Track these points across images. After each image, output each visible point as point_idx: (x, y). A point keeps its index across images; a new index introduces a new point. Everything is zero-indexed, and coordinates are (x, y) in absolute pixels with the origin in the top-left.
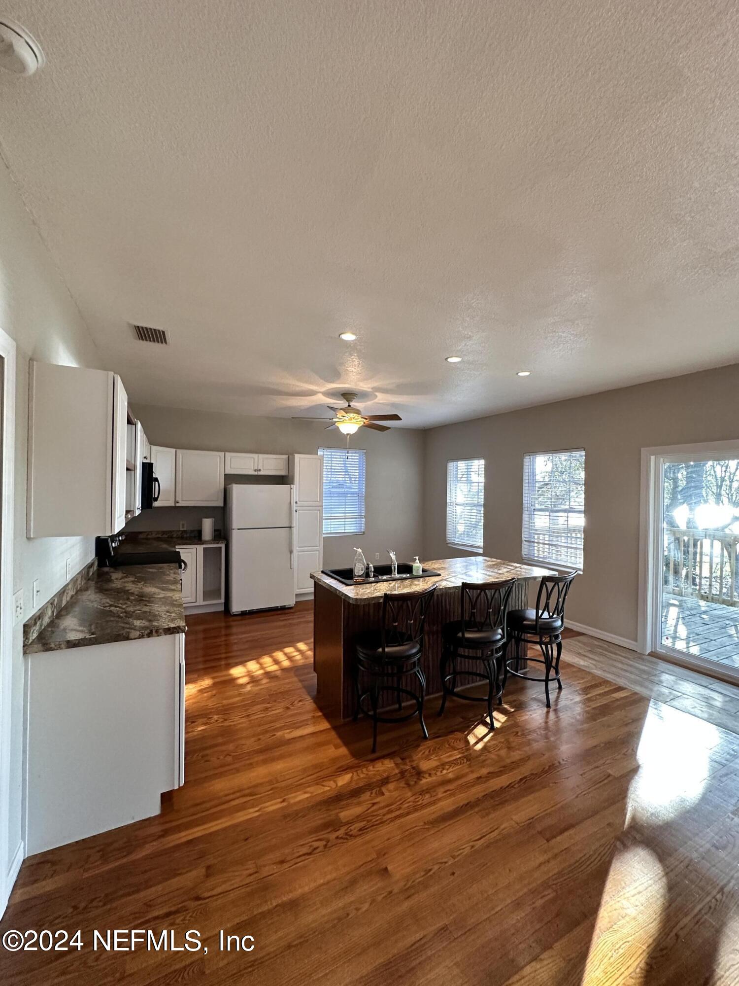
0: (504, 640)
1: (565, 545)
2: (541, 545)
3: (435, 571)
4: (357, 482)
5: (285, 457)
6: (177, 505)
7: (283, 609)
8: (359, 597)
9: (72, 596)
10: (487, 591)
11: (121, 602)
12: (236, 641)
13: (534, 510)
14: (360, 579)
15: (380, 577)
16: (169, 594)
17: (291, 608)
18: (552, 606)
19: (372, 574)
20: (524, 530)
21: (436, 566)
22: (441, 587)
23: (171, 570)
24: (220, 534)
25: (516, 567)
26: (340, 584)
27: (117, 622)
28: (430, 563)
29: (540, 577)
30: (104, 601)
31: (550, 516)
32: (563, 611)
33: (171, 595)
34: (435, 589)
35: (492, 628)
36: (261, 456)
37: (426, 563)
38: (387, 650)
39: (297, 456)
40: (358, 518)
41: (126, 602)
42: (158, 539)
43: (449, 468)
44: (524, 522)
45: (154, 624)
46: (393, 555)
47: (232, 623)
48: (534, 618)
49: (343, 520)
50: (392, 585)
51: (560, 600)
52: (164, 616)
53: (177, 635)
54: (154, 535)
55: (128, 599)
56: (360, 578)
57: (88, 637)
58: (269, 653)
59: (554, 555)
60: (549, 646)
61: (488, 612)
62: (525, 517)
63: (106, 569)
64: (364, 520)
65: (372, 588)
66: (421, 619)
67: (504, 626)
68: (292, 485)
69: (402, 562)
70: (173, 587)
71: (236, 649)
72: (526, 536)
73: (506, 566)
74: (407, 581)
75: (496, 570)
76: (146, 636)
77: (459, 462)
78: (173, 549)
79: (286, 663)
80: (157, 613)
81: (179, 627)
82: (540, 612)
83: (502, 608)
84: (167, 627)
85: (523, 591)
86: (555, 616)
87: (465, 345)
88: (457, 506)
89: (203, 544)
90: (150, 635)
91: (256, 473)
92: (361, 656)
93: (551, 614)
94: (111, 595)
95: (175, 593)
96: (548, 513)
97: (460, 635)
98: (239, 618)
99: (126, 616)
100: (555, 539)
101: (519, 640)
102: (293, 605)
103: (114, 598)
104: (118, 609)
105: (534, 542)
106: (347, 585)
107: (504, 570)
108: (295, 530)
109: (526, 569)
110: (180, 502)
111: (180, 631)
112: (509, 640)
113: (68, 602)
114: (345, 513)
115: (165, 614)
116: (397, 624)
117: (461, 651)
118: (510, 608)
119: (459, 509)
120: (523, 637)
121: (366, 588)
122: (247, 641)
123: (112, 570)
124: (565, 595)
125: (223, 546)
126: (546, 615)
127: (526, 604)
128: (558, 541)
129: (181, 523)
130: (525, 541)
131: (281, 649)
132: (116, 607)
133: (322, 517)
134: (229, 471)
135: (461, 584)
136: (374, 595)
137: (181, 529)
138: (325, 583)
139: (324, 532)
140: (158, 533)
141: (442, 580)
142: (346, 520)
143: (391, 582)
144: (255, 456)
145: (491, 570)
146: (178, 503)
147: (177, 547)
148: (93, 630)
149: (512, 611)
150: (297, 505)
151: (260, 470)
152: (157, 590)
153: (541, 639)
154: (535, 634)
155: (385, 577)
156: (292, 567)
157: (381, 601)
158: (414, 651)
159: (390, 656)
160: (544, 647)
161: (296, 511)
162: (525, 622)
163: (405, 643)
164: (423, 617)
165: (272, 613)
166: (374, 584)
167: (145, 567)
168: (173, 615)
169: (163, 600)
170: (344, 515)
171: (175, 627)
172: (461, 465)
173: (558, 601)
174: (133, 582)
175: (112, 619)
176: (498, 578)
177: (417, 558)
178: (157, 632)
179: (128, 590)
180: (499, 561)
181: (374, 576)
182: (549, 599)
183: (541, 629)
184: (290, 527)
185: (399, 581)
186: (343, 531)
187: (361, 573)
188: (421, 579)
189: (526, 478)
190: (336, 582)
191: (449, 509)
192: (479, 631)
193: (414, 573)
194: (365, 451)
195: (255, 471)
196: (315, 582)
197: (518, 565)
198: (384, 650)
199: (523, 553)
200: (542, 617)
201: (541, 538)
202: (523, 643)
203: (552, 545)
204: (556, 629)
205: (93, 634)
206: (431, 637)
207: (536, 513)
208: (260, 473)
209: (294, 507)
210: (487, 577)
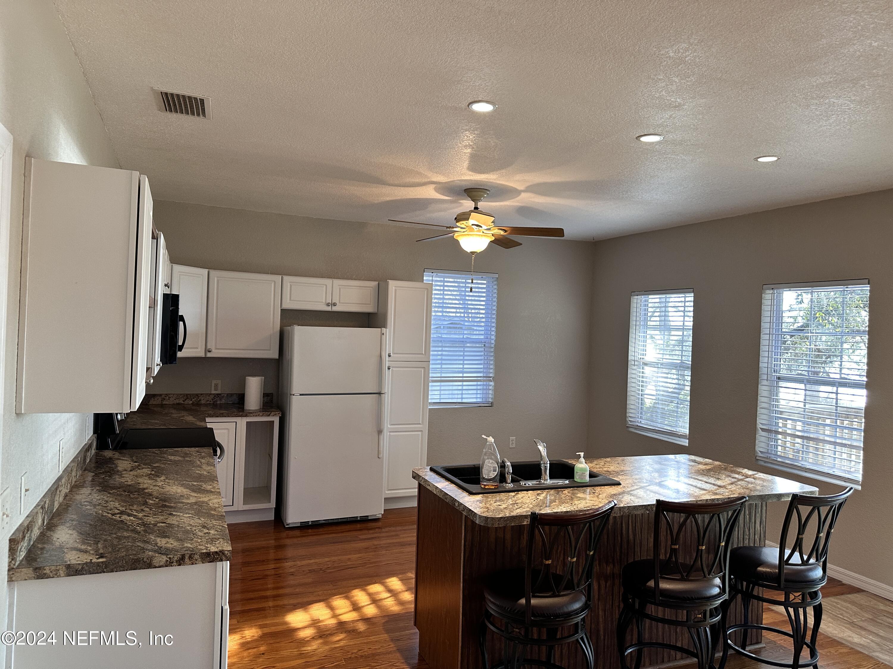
0: (726, 597)
1: (832, 440)
2: (789, 439)
3: (611, 477)
4: (483, 324)
5: (374, 284)
6: (209, 355)
7: (365, 520)
8: (490, 515)
9: (66, 496)
10: (697, 515)
11: (135, 507)
12: (292, 570)
13: (779, 378)
14: (491, 486)
15: (522, 483)
16: (204, 498)
17: (376, 520)
18: (808, 544)
19: (509, 478)
20: (760, 410)
21: (612, 468)
22: (622, 505)
23: (203, 458)
24: (272, 401)
25: (747, 476)
26: (460, 491)
27: (134, 540)
28: (602, 462)
29: (787, 495)
30: (112, 505)
31: (806, 390)
32: (826, 553)
33: (206, 499)
34: (612, 508)
35: (705, 576)
36: (337, 282)
37: (595, 462)
38: (533, 601)
39: (392, 285)
40: (484, 381)
41: (143, 507)
42: (179, 407)
43: (633, 305)
44: (761, 399)
45: (186, 545)
46: (542, 448)
47: (288, 542)
48: (777, 562)
49: (460, 383)
50: (541, 497)
51: (821, 535)
52: (200, 534)
53: (219, 564)
54: (172, 401)
55: (145, 503)
56: (491, 483)
57: (94, 560)
58: (345, 593)
59: (811, 455)
60: (801, 611)
61: (698, 549)
62: (763, 390)
63: (108, 454)
64: (492, 383)
65: (510, 501)
66: (587, 555)
67: (725, 574)
68: (383, 329)
69: (557, 458)
70: (209, 487)
71: (292, 582)
72: (764, 422)
73: (728, 473)
74: (566, 491)
75: (712, 480)
76: (175, 564)
77: (650, 297)
78: (202, 424)
79: (371, 611)
80: (189, 528)
81: (222, 552)
82: (787, 552)
83: (723, 544)
84: (205, 551)
85: (758, 515)
86: (812, 561)
87: (671, 116)
88: (645, 367)
89: (246, 416)
90: (181, 562)
91: (329, 309)
92: (492, 609)
93: (805, 557)
94: (121, 495)
95: (212, 497)
96: (802, 386)
97: (651, 583)
98: (297, 533)
99: (145, 531)
100: (812, 428)
101: (748, 597)
102: (380, 516)
103: (125, 501)
104: (132, 518)
105: (778, 433)
106: (471, 493)
107: (725, 481)
108: (387, 398)
109: (763, 480)
110: (213, 350)
111: (224, 558)
112: (732, 597)
113: (61, 505)
114: (463, 372)
115: (201, 531)
116: (550, 562)
117: (651, 609)
118: (735, 543)
119: (648, 370)
120: (755, 593)
121: (500, 501)
122: (310, 571)
123: (117, 455)
124: (830, 527)
125: (276, 420)
126: (796, 559)
127: (763, 538)
128: (817, 432)
129: (214, 382)
130: (763, 430)
131: (362, 586)
132: (129, 515)
133: (429, 377)
134: (288, 305)
135: (655, 502)
136: (514, 513)
137: (213, 392)
138: (437, 488)
139: (430, 401)
140: (178, 396)
141: (623, 493)
142: (465, 383)
143: (539, 492)
144: (328, 282)
145: (705, 479)
146: (210, 351)
147: (208, 420)
148: (101, 551)
149: (739, 548)
150: (390, 359)
151: (335, 304)
152: (185, 491)
153: (787, 597)
154: (778, 588)
155: (530, 483)
156: (381, 456)
157: (525, 523)
158: (577, 606)
159: (537, 611)
160: (791, 610)
161: (389, 369)
162: (760, 569)
163: (562, 593)
164: (592, 553)
165: (348, 527)
166: (513, 494)
167: (165, 453)
168: (212, 532)
169: (195, 507)
170: (461, 375)
171: (216, 552)
172: (654, 299)
173: (817, 537)
174: (149, 476)
175: (126, 534)
176: (716, 494)
177: (582, 454)
178: (190, 557)
179: (144, 489)
180: (717, 463)
181: (513, 481)
182: (803, 533)
183: (786, 581)
184: (380, 393)
185: (552, 492)
186: (459, 401)
187: (493, 475)
188: (588, 490)
189: (765, 326)
190: (453, 486)
191: (633, 372)
192: (683, 580)
193: (577, 478)
194: (497, 276)
195: (328, 305)
196: (420, 485)
197: (750, 473)
198: (528, 601)
199: (758, 449)
200: (790, 562)
201: (789, 426)
202: (755, 601)
203: (808, 439)
204: (813, 582)
205: (102, 557)
206: (603, 583)
207: (782, 384)
208: (335, 309)
209: (387, 362)
210: (697, 490)
